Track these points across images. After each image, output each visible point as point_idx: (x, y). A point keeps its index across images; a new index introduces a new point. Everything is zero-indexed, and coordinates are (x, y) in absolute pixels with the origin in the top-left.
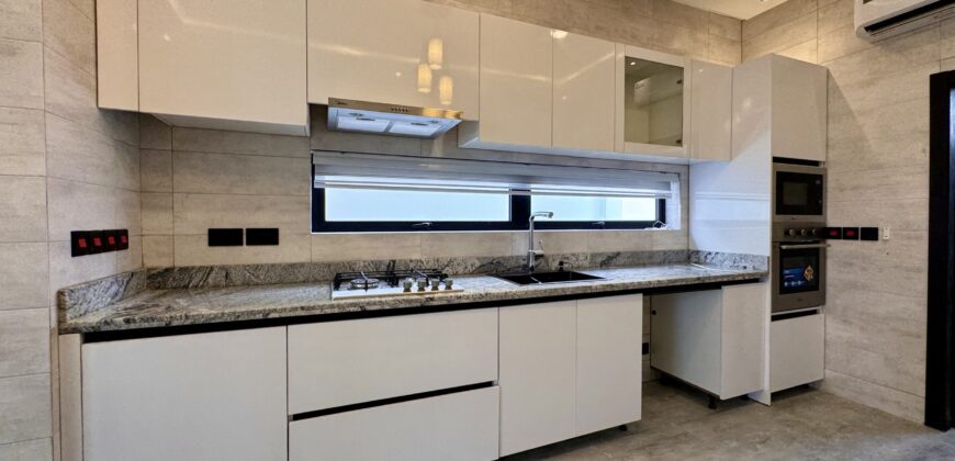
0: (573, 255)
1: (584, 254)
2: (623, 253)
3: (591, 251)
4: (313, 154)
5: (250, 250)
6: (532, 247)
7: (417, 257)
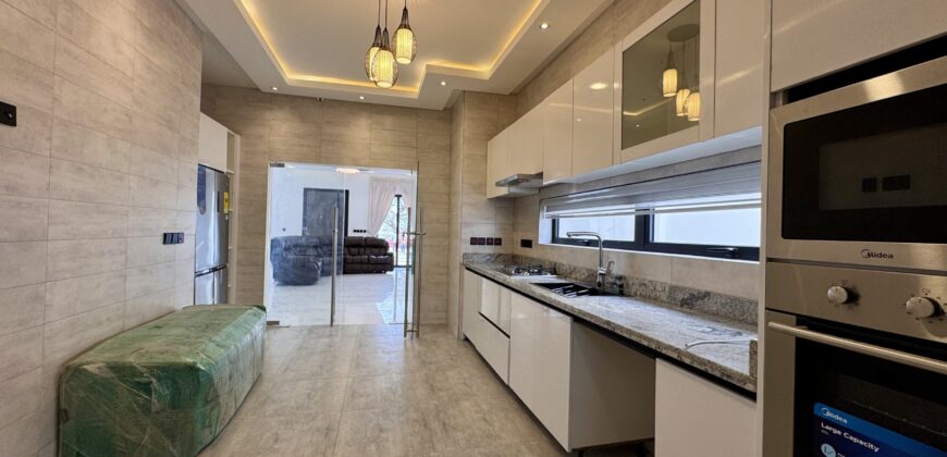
1: (662, 283)
2: (715, 294)
3: (674, 283)
4: (541, 201)
5: (527, 249)
6: (601, 265)
7: (564, 262)
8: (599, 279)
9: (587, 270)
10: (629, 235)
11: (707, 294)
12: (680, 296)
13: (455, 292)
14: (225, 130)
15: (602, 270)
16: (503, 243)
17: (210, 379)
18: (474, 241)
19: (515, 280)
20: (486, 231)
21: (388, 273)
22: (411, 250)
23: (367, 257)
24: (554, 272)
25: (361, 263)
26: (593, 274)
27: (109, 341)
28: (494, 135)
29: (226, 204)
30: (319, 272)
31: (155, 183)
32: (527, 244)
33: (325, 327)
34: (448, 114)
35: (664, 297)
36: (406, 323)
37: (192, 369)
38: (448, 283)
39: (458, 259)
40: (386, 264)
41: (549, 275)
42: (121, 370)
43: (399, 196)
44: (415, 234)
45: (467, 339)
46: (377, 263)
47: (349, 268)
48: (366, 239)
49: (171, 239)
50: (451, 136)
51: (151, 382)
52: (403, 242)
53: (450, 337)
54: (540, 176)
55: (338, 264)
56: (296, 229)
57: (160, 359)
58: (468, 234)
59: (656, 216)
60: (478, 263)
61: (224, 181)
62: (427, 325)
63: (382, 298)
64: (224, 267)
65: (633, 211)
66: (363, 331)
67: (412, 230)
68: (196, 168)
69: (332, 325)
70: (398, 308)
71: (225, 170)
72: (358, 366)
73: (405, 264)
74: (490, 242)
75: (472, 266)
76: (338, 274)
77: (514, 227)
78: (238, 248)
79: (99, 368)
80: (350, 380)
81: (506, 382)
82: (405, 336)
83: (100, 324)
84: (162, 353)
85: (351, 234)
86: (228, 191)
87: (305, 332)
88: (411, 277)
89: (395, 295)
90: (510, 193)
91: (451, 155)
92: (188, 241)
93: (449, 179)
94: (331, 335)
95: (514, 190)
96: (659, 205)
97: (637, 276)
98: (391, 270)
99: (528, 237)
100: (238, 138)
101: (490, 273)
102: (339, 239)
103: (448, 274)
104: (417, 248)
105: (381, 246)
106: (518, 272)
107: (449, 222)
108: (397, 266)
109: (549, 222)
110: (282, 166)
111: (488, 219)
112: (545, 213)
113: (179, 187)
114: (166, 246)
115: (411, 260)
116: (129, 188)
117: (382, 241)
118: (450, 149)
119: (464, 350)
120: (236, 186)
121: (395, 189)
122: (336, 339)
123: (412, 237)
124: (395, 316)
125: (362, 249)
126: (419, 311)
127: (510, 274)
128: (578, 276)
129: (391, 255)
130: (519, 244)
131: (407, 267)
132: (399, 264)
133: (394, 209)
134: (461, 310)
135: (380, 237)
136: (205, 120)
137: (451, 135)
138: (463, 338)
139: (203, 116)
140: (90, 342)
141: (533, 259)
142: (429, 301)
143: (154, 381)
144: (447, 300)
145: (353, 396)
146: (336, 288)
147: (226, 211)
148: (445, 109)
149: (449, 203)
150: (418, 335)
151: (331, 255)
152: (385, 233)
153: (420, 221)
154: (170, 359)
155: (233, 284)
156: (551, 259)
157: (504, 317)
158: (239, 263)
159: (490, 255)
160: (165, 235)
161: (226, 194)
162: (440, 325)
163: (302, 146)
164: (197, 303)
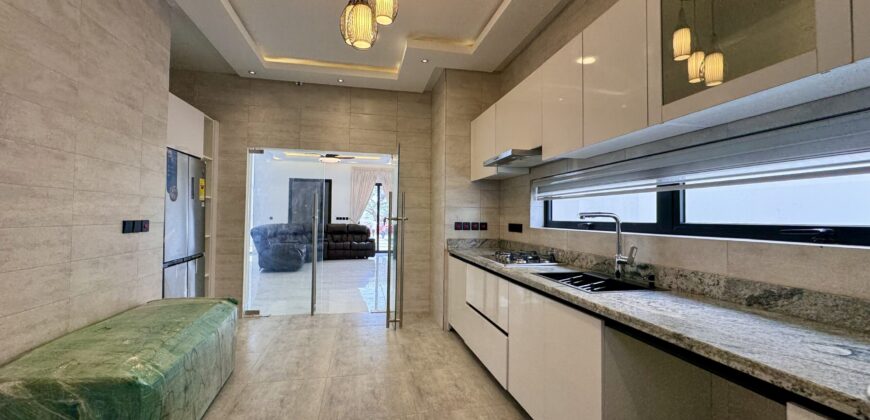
0: (695, 273)
1: (713, 275)
2: (811, 293)
3: (732, 275)
4: (532, 182)
5: (516, 234)
6: (619, 252)
7: (565, 248)
8: (618, 268)
9: (596, 256)
10: (650, 216)
11: (795, 292)
12: (746, 293)
13: (439, 279)
14: (200, 116)
15: (624, 258)
16: (489, 227)
17: (156, 396)
18: (459, 226)
19: (511, 268)
20: (470, 215)
21: (370, 258)
22: (392, 237)
23: (349, 243)
24: (552, 259)
25: (344, 249)
26: (606, 263)
27: (37, 350)
28: (478, 115)
29: (202, 191)
30: (303, 258)
31: (111, 165)
32: (516, 228)
33: (305, 316)
34: (428, 97)
35: (717, 292)
36: (388, 312)
37: (131, 386)
38: (431, 270)
39: (441, 246)
40: (366, 250)
41: (547, 263)
42: (42, 389)
43: (379, 185)
44: (397, 219)
45: (452, 330)
46: (359, 249)
47: (331, 254)
48: (348, 226)
49: (132, 227)
50: (432, 120)
51: (78, 404)
52: (384, 228)
53: (435, 327)
54: (538, 151)
55: (319, 250)
56: (282, 218)
57: (93, 374)
58: (451, 218)
59: (687, 191)
60: (463, 249)
61: (202, 167)
62: (410, 313)
63: (363, 283)
64: (202, 256)
65: (655, 186)
66: (344, 321)
67: (394, 215)
68: (165, 152)
69: (312, 314)
70: (380, 294)
71: (202, 156)
72: (337, 363)
73: (387, 249)
74: (475, 226)
75: (457, 252)
76: (319, 260)
77: (500, 210)
78: (218, 236)
79: (15, 387)
80: (329, 380)
81: (505, 387)
82: (388, 326)
83: (33, 327)
84: (98, 365)
85: (334, 221)
86: (204, 177)
87: (284, 323)
88: (393, 262)
89: (377, 282)
90: (499, 174)
91: (431, 138)
92: (155, 230)
93: (430, 163)
94: (312, 326)
95: (503, 170)
96: (689, 178)
97: (669, 265)
98: (373, 256)
99: (516, 220)
100: (216, 125)
101: (479, 259)
102: (320, 226)
103: (431, 261)
104: (399, 234)
105: (362, 232)
106: (513, 260)
107: (431, 206)
108: (378, 252)
109: (541, 204)
110: (262, 152)
111: (472, 202)
112: (537, 195)
113: (144, 170)
114: (126, 235)
115: (392, 246)
116: (76, 170)
117: (364, 227)
118: (431, 132)
119: (451, 343)
120: (215, 173)
121: (375, 178)
122: (316, 331)
123: (394, 223)
124: (376, 304)
125: (345, 236)
126: (402, 300)
127: (505, 262)
128: (584, 264)
129: (372, 241)
130: (507, 228)
131: (389, 252)
132: (381, 249)
133: (375, 198)
134: (445, 299)
135: (361, 224)
136: (175, 101)
137: (432, 117)
138: (448, 329)
139: (172, 97)
140: (15, 351)
141: (523, 245)
142: (411, 289)
143: (81, 401)
144: (430, 289)
145: (331, 403)
146: (317, 275)
147: (202, 197)
148: (425, 92)
149: (431, 188)
150: (401, 326)
151: (311, 241)
152: (367, 220)
153: (402, 206)
154: (105, 373)
155: (211, 274)
156: (546, 245)
157: (490, 305)
158: (218, 251)
159: (475, 240)
160: (124, 223)
161: (202, 181)
162: (424, 313)
163: (281, 131)
164: (166, 296)
